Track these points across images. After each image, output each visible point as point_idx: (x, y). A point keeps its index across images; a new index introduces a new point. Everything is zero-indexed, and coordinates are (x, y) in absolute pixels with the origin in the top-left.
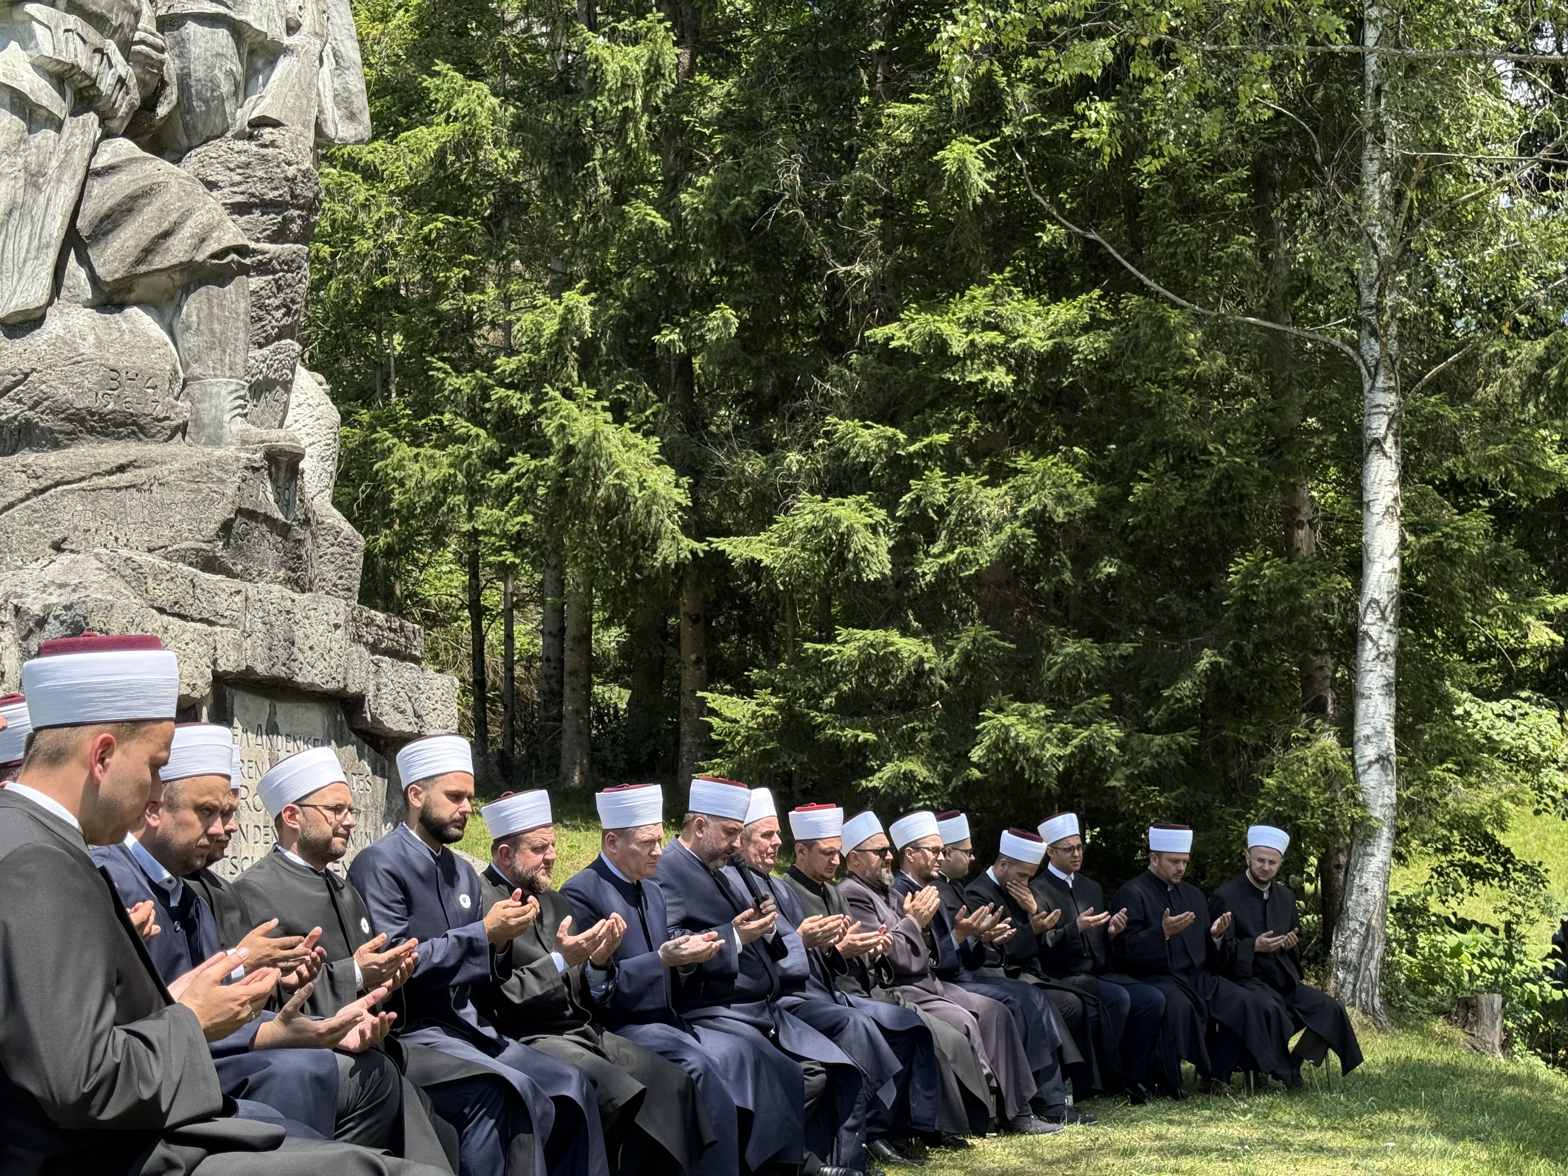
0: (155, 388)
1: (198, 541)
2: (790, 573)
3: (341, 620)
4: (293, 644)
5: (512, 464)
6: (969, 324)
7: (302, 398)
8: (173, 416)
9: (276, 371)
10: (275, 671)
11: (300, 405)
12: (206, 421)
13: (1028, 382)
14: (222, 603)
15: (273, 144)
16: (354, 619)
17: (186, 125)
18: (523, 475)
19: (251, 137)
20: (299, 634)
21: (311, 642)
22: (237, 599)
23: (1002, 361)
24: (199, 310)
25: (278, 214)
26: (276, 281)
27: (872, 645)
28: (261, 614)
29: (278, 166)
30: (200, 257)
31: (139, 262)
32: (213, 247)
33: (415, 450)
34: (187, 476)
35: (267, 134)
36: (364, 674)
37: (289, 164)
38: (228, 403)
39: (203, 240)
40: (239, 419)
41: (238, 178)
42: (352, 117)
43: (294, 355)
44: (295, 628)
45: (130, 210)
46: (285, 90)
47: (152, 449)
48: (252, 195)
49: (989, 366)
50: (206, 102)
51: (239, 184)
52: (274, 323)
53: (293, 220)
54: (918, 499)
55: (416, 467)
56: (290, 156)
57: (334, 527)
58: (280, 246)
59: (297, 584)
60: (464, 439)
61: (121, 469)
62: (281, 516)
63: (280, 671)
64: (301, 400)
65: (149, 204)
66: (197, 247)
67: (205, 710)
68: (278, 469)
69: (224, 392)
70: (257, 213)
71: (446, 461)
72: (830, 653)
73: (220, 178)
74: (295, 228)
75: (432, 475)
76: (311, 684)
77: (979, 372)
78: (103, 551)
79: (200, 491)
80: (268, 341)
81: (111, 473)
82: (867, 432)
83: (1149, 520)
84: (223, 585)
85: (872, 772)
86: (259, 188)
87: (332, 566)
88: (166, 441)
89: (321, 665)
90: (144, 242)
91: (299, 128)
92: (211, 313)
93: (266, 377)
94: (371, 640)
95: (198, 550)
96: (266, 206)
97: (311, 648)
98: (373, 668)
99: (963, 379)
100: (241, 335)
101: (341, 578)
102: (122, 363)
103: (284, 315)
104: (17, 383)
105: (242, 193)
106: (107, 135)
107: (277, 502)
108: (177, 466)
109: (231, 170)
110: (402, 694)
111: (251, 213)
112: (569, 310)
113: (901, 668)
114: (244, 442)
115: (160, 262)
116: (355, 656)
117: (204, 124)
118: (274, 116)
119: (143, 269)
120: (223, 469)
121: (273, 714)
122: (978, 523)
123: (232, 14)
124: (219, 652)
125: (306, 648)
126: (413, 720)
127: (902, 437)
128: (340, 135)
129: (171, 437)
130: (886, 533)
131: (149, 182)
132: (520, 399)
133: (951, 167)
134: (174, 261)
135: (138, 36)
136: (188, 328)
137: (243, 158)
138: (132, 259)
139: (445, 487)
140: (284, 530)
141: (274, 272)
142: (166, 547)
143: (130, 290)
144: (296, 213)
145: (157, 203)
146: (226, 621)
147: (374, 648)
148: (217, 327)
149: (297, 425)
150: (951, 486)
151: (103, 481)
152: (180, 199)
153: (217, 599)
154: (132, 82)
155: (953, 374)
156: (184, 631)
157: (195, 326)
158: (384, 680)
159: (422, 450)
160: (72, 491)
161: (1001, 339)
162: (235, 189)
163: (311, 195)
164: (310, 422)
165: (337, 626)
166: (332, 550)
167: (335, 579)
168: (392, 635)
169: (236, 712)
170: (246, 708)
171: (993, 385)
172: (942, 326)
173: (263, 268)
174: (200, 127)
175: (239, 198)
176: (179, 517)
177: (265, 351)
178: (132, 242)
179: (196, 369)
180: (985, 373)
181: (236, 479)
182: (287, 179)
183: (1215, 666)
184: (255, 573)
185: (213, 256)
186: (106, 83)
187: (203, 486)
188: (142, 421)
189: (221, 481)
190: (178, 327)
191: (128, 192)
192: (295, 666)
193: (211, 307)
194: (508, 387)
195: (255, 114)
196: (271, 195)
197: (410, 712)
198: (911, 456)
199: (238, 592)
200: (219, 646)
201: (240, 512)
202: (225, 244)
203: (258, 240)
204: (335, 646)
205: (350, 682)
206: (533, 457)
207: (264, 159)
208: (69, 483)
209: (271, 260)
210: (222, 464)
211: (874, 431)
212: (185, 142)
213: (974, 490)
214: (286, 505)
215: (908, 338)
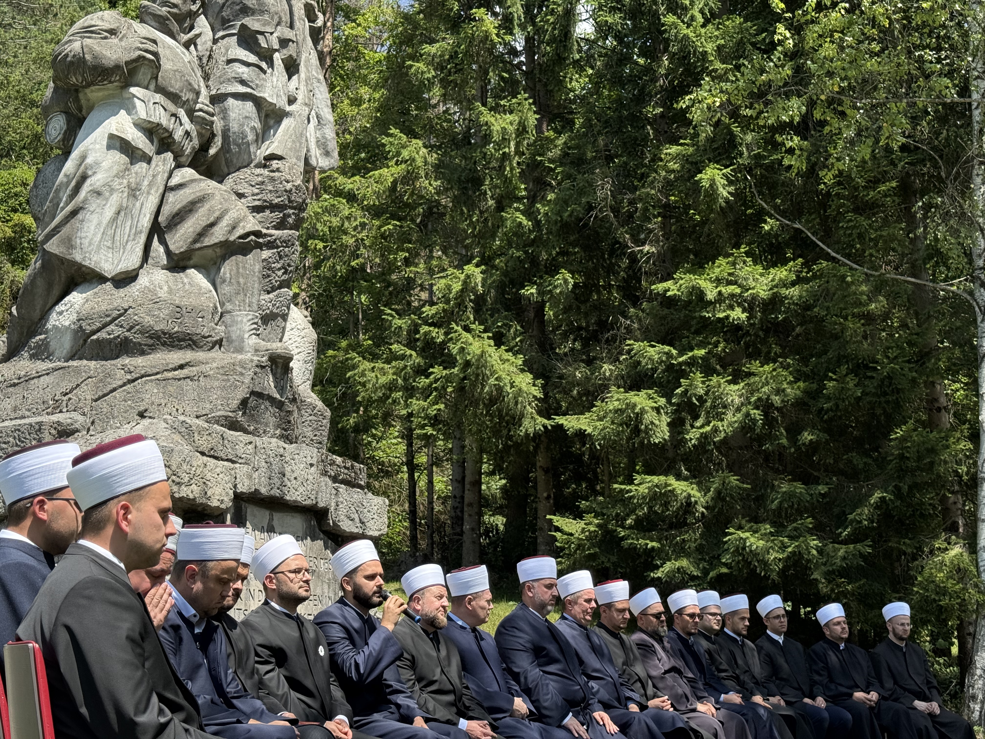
0: (203, 317)
1: (227, 411)
2: (604, 438)
3: (314, 461)
4: (284, 475)
5: (432, 373)
6: (718, 281)
7: (294, 325)
8: (214, 335)
9: (278, 308)
10: (272, 492)
11: (292, 329)
12: (234, 338)
13: (756, 318)
14: (240, 449)
15: (278, 170)
16: (323, 461)
17: (226, 159)
18: (439, 379)
19: (265, 166)
20: (288, 469)
21: (295, 475)
22: (250, 447)
23: (739, 305)
24: (231, 270)
25: (280, 212)
26: (279, 253)
27: (657, 486)
28: (264, 457)
29: (281, 183)
30: (232, 238)
31: (195, 241)
32: (240, 232)
33: (373, 365)
34: (221, 371)
35: (275, 164)
36: (328, 495)
37: (288, 182)
38: (247, 326)
39: (234, 228)
40: (254, 336)
41: (257, 191)
42: (327, 154)
43: (289, 298)
44: (286, 465)
45: (191, 211)
46: (286, 138)
47: (201, 355)
48: (265, 201)
49: (731, 308)
50: (239, 146)
51: (257, 194)
52: (277, 278)
53: (289, 216)
54: (686, 391)
55: (373, 375)
56: (288, 177)
57: (311, 404)
58: (281, 232)
59: (287, 438)
60: (403, 357)
61: (181, 367)
62: (278, 396)
63: (276, 492)
64: (293, 326)
65: (202, 206)
66: (230, 232)
67: (229, 517)
68: (277, 367)
69: (245, 320)
70: (268, 212)
71: (391, 371)
72: (630, 491)
73: (246, 191)
74: (290, 220)
75: (383, 380)
76: (295, 501)
77: (724, 311)
78: (169, 417)
79: (229, 380)
80: (273, 289)
81: (175, 369)
82: (652, 349)
83: (837, 406)
84: (241, 438)
85: (657, 567)
86: (269, 197)
87: (310, 428)
88: (209, 350)
89: (301, 489)
90: (199, 229)
91: (294, 160)
92: (238, 272)
93: (271, 312)
94: (333, 474)
95: (226, 417)
96: (273, 207)
97: (295, 478)
98: (334, 492)
99: (714, 316)
100: (256, 285)
101: (315, 435)
102: (185, 302)
103: (283, 274)
104: (120, 315)
105: (259, 200)
106: (179, 166)
107: (275, 387)
108: (215, 365)
109: (253, 186)
110: (352, 508)
111: (264, 212)
112: (468, 277)
113: (676, 500)
114: (256, 350)
115: (208, 241)
116: (323, 484)
117: (237, 159)
118: (279, 153)
119: (198, 245)
120: (242, 367)
121: (271, 519)
122: (725, 407)
123: (255, 93)
124: (238, 480)
125: (292, 478)
126: (359, 525)
127: (674, 352)
128: (320, 165)
129: (212, 348)
130: (666, 413)
131: (202, 193)
132: (437, 333)
133: (705, 184)
134: (216, 241)
135: (198, 106)
136: (224, 281)
137: (260, 179)
138: (191, 240)
139: (391, 387)
140: (280, 405)
141: (278, 247)
142: (207, 415)
143: (190, 259)
144: (291, 211)
145: (207, 206)
146: (243, 461)
147: (335, 479)
148: (241, 280)
149: (291, 342)
150: (707, 383)
151: (170, 375)
152: (221, 203)
153: (237, 447)
154: (194, 134)
155: (708, 313)
156: (217, 467)
157: (228, 280)
158: (341, 499)
159: (377, 365)
160: (151, 381)
161: (738, 291)
162: (255, 197)
163: (301, 200)
164: (299, 339)
165: (312, 465)
166: (310, 418)
167: (312, 436)
168: (346, 471)
169: (248, 517)
170: (255, 516)
171: (733, 320)
172: (700, 282)
173: (271, 245)
174: (235, 161)
175: (257, 203)
176: (215, 396)
177: (271, 296)
178: (191, 230)
179: (229, 306)
180: (728, 312)
181: (251, 373)
182: (286, 191)
183: (882, 499)
184: (261, 432)
185: (240, 237)
186: (178, 135)
187: (230, 377)
188: (195, 338)
189: (242, 374)
190: (218, 281)
191: (190, 199)
192: (285, 489)
193: (238, 269)
194: (430, 325)
195: (268, 153)
196: (276, 201)
197: (357, 520)
198: (680, 364)
199: (251, 443)
200: (238, 476)
201: (253, 393)
202: (247, 230)
203: (268, 228)
204: (311, 478)
205: (319, 500)
206: (445, 368)
207: (272, 179)
208: (149, 375)
209: (275, 240)
210: (242, 364)
211: (657, 348)
212: (226, 170)
213: (722, 386)
214: (281, 389)
215: (678, 290)
